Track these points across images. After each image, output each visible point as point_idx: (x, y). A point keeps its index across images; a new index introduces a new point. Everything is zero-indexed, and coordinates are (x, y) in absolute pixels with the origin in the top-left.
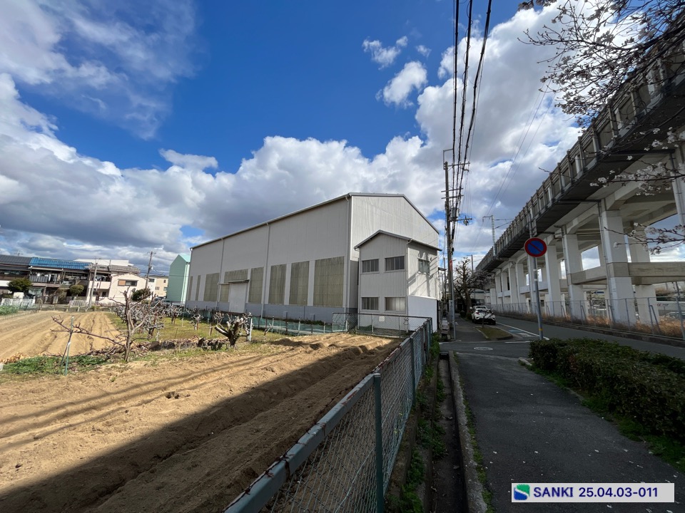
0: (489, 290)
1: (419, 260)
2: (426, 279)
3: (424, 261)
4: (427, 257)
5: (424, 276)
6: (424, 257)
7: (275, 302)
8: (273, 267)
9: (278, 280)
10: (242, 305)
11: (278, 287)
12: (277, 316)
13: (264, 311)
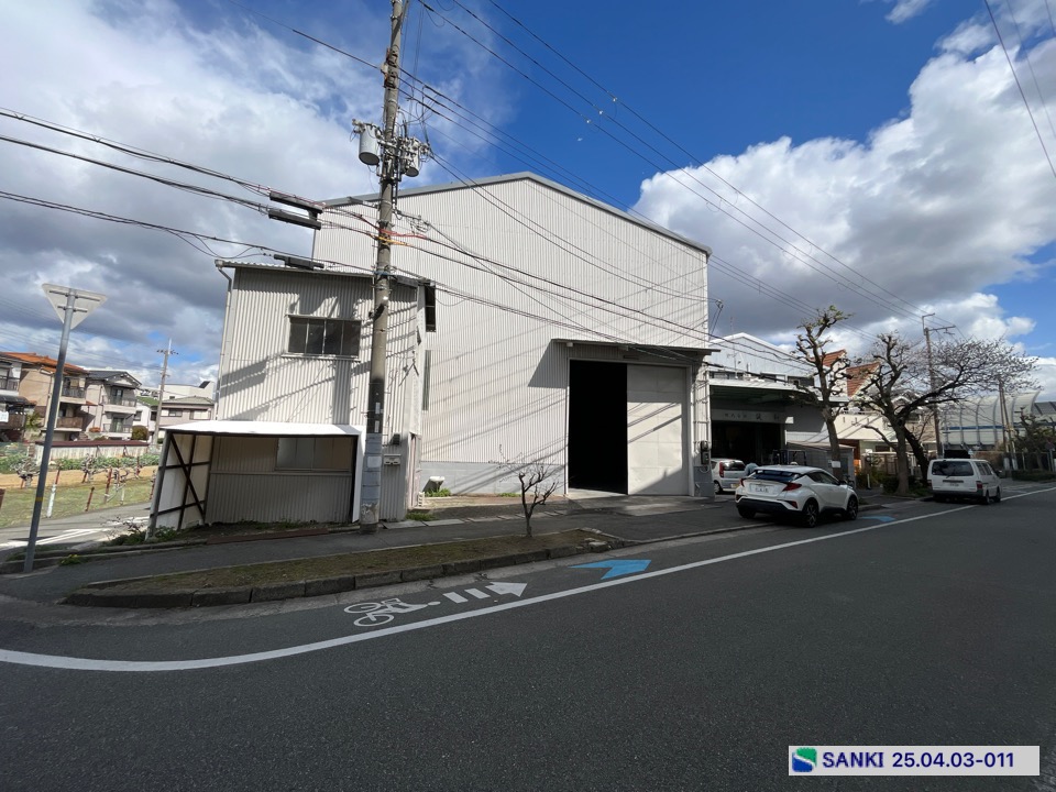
1: (293, 319)
2: (331, 373)
3: (329, 321)
4: (347, 309)
5: (321, 368)
6: (327, 309)
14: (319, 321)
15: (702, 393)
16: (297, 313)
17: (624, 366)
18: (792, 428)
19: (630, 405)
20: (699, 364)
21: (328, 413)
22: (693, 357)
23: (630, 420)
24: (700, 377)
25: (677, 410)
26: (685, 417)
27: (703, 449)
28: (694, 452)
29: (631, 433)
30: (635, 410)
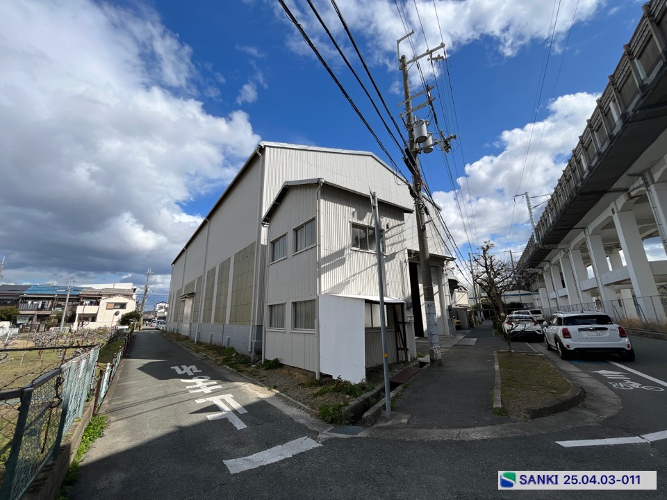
0: (537, 291)
2: (374, 261)
3: (370, 227)
5: (369, 257)
6: (367, 221)
7: (206, 319)
8: (209, 272)
9: (210, 289)
10: (188, 326)
11: (209, 299)
12: (206, 339)
13: (199, 334)
14: (365, 227)
16: (355, 221)
20: (443, 265)
24: (444, 272)
27: (449, 310)
28: (446, 311)
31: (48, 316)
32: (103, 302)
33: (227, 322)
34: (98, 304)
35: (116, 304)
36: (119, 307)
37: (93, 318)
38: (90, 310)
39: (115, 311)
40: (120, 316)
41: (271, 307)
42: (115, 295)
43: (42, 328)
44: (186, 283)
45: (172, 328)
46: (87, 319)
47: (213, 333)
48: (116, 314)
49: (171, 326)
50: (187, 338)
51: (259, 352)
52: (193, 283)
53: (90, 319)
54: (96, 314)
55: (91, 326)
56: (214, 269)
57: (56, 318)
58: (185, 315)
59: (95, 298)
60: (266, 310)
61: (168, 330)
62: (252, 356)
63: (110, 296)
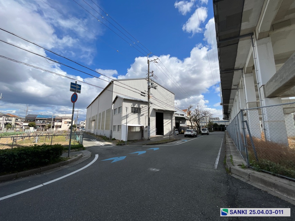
1: (132, 107)
2: (137, 116)
3: (137, 108)
4: (139, 106)
5: (136, 115)
6: (136, 106)
7: (99, 128)
8: (99, 114)
9: (100, 119)
10: (93, 130)
11: (99, 122)
12: (99, 134)
13: (97, 133)
14: (135, 108)
15: (174, 118)
16: (132, 106)
17: (163, 113)
18: (181, 123)
19: (164, 120)
20: (173, 113)
21: (137, 123)
22: (173, 112)
23: (164, 122)
24: (174, 115)
25: (170, 121)
26: (171, 122)
27: (174, 127)
28: (173, 128)
29: (164, 125)
30: (165, 121)
31: (45, 125)
32: (63, 121)
33: (104, 129)
34: (61, 122)
35: (67, 122)
36: (68, 123)
37: (60, 127)
38: (59, 124)
39: (68, 124)
40: (69, 126)
41: (114, 126)
42: (67, 119)
43: (44, 130)
44: (92, 116)
45: (88, 131)
46: (58, 127)
47: (100, 132)
48: (68, 125)
49: (87, 130)
50: (93, 134)
51: (111, 137)
52: (94, 116)
53: (59, 127)
54: (61, 125)
55: (59, 129)
56: (101, 113)
57: (48, 126)
58: (92, 127)
59: (60, 120)
60: (113, 127)
61: (86, 132)
62: (110, 138)
63: (65, 119)
